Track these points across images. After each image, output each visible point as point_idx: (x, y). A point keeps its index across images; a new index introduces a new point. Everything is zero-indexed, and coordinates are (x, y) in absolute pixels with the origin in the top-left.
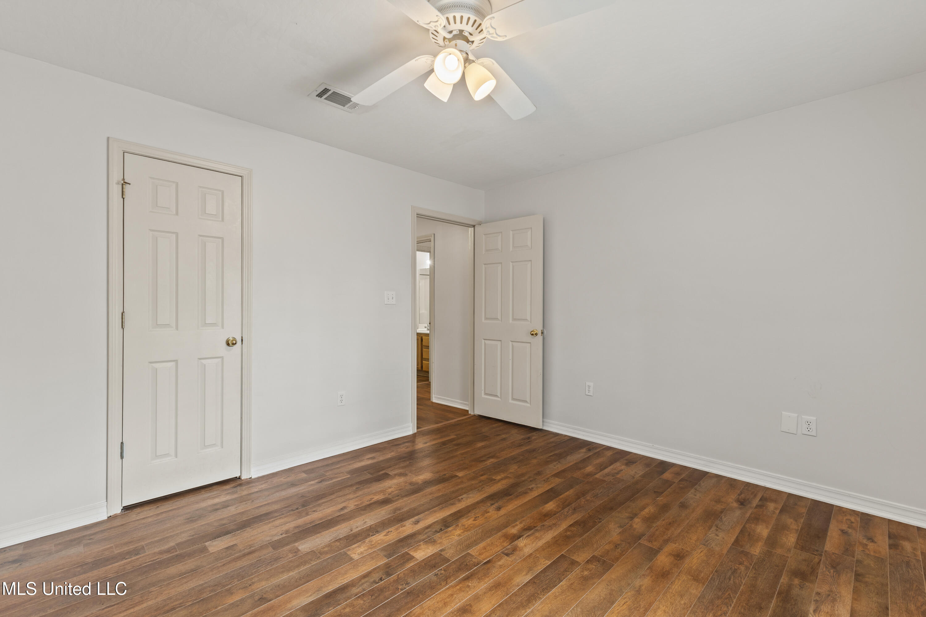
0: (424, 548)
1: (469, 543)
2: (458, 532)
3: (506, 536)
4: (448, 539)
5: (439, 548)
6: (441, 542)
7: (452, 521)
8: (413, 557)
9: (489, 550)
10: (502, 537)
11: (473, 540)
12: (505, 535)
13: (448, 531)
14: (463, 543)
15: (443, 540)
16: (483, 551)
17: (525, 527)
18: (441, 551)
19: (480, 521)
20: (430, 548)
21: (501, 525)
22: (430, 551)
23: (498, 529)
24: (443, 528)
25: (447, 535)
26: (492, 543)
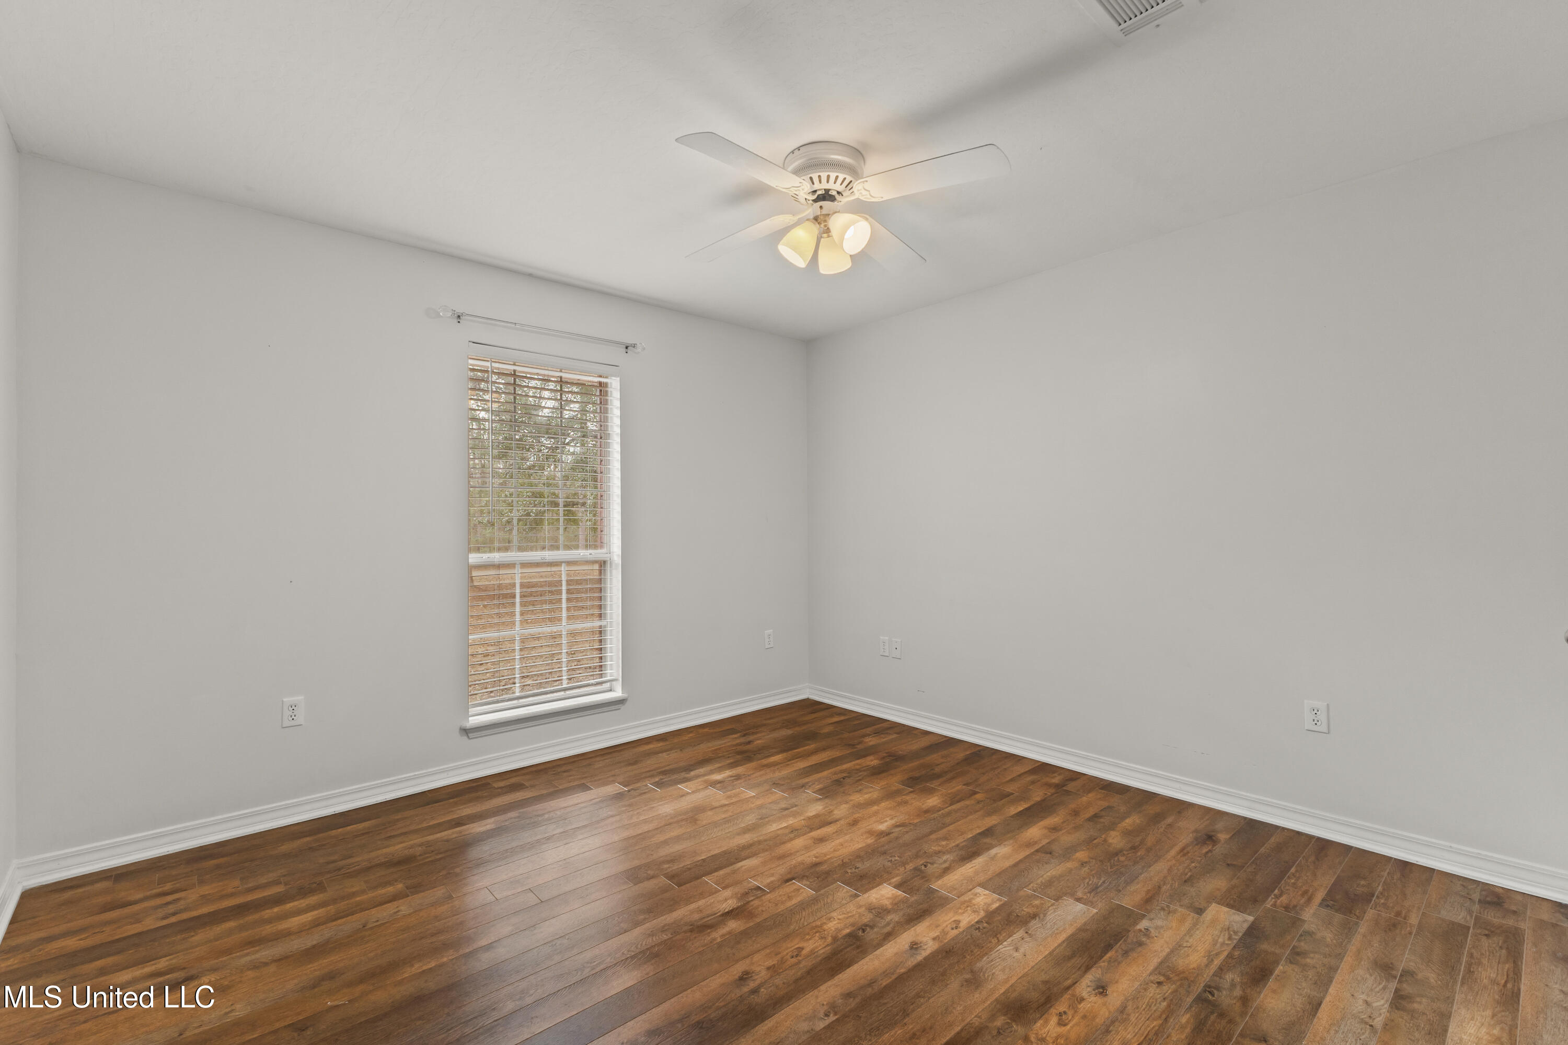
0: (884, 900)
1: (813, 905)
2: (832, 926)
3: (751, 915)
4: (848, 913)
5: (860, 900)
6: (860, 908)
7: (846, 948)
8: (895, 887)
9: (784, 895)
10: (758, 914)
11: (807, 911)
12: (751, 918)
13: (850, 927)
14: (823, 906)
15: (856, 911)
16: (793, 894)
17: (709, 931)
18: (856, 896)
19: (791, 947)
20: (874, 900)
21: (751, 937)
22: (873, 895)
23: (759, 929)
24: (860, 933)
25: (851, 920)
26: (777, 905)
